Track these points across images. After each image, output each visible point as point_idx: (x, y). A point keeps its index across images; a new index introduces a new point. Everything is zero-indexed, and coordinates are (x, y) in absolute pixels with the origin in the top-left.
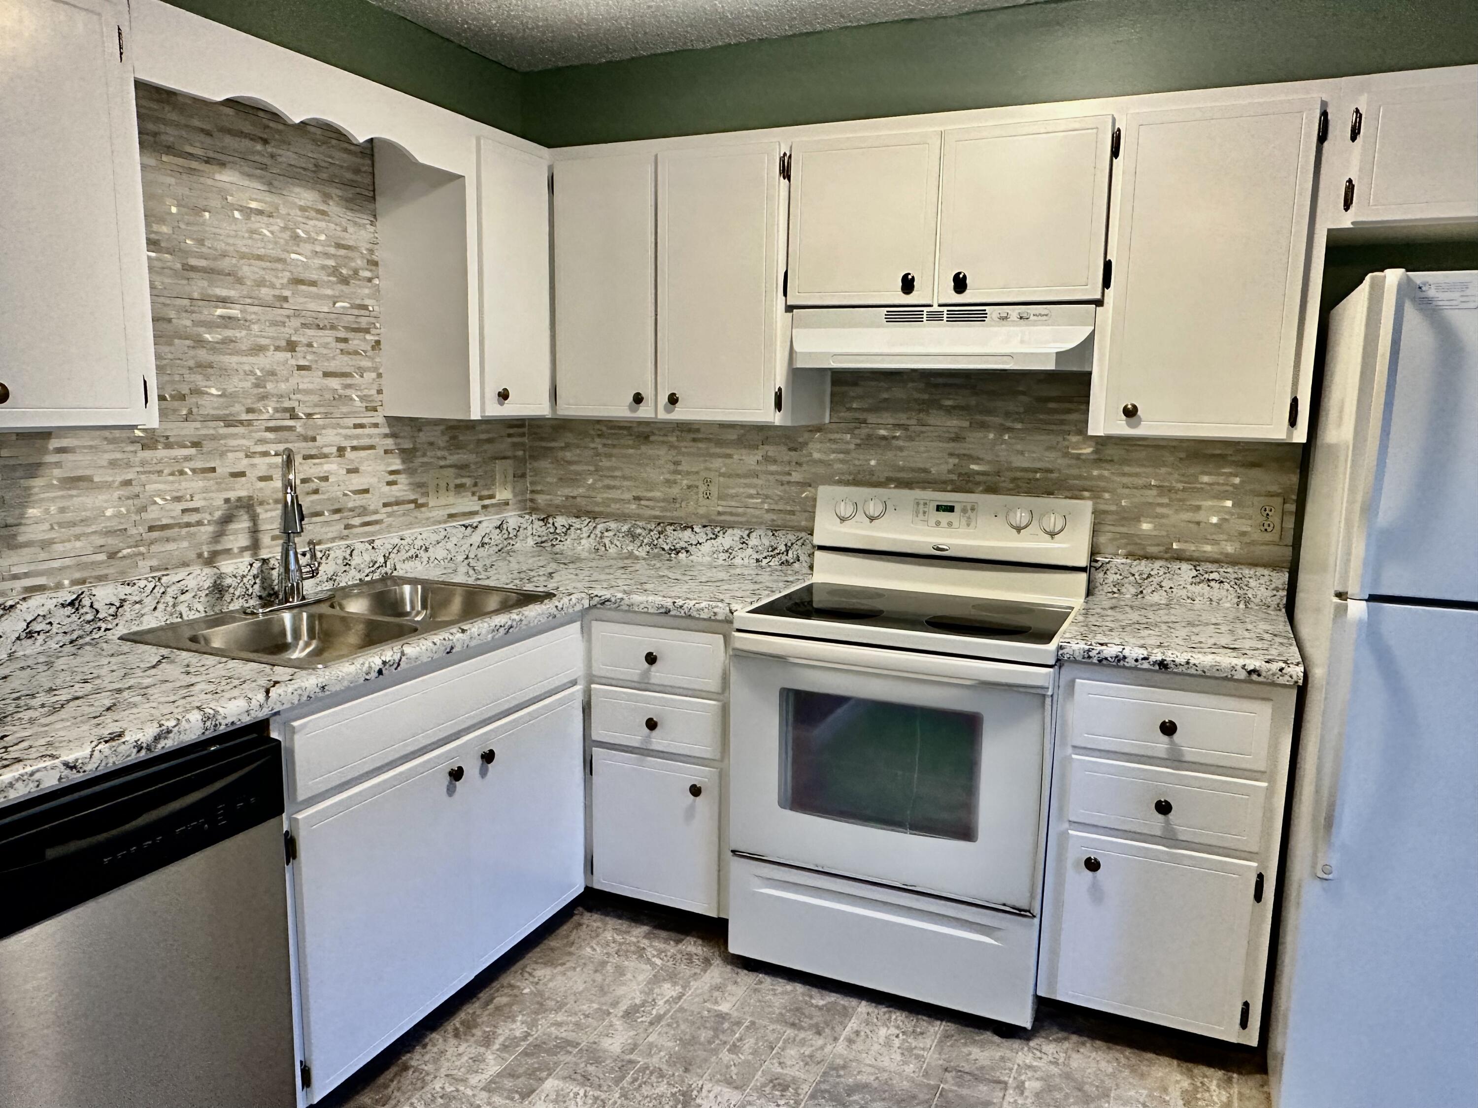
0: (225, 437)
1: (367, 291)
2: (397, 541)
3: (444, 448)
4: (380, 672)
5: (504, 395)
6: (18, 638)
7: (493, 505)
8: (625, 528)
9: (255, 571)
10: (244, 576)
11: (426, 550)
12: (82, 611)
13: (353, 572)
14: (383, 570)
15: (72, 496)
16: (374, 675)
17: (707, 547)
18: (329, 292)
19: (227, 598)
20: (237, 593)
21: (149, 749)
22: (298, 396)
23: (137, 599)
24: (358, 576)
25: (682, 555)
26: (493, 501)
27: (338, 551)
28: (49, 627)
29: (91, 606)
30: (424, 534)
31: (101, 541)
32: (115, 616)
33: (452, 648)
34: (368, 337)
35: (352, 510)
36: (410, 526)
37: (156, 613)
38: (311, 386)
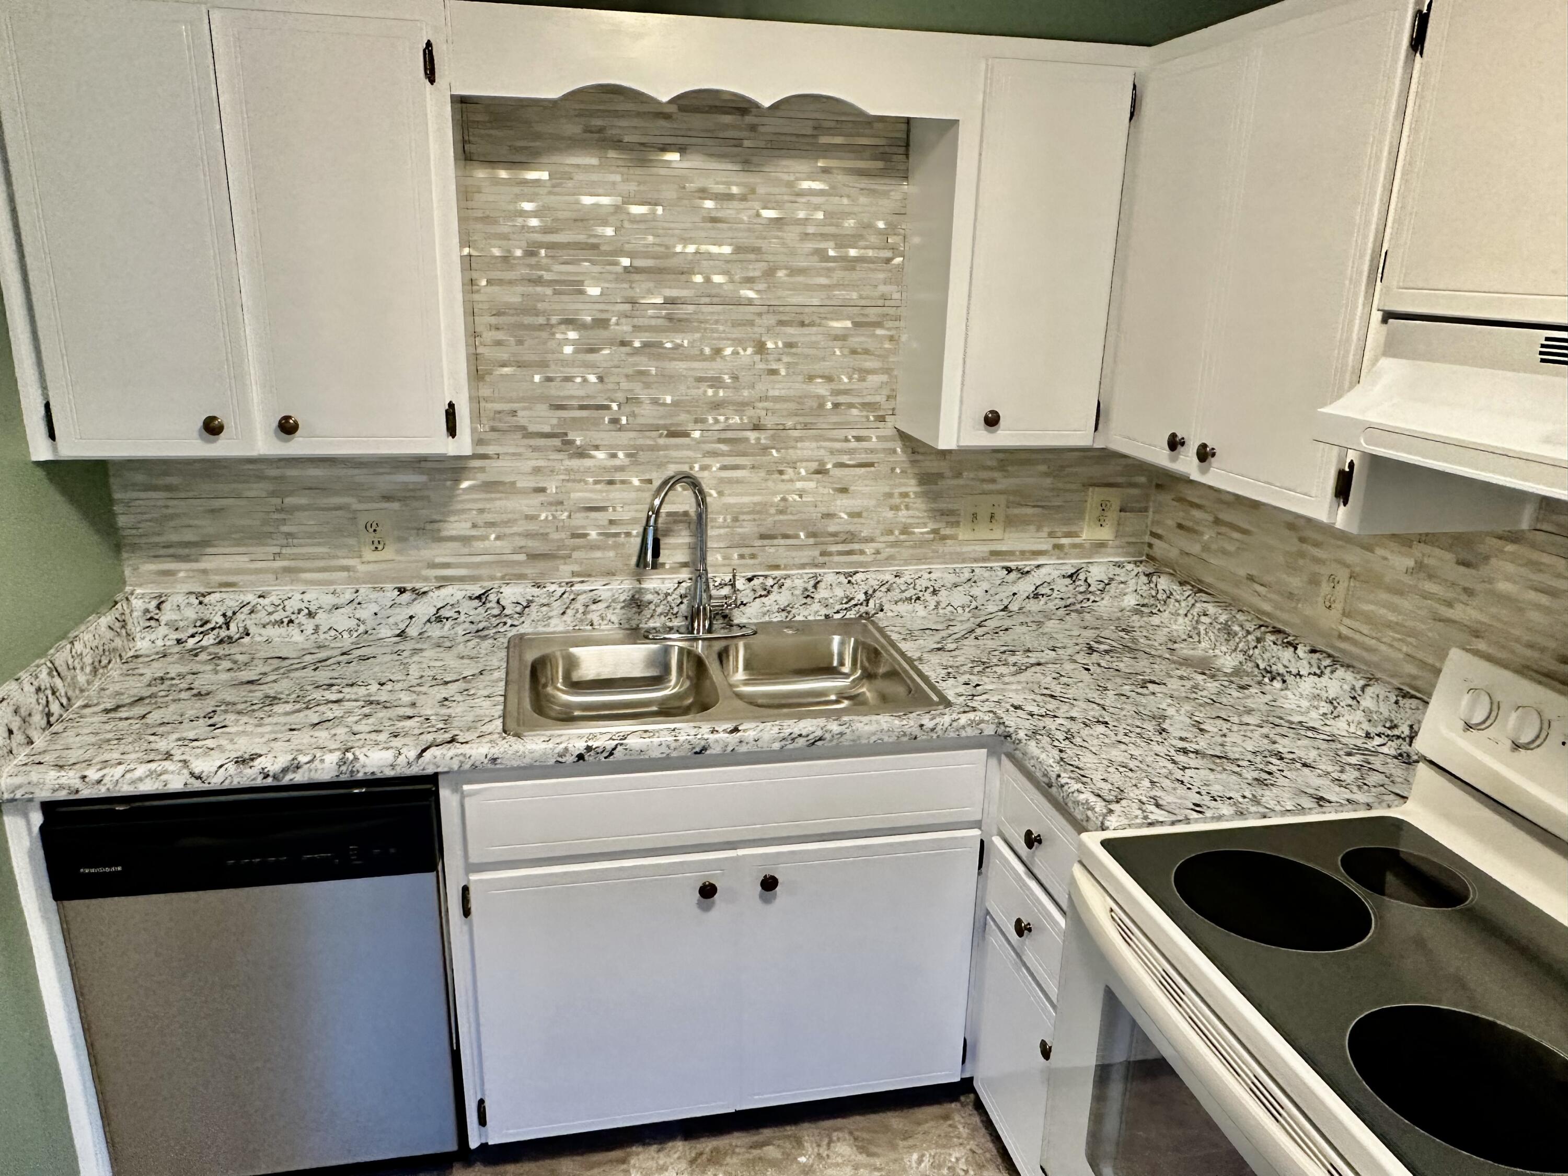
0: (666, 448)
1: (881, 276)
2: (888, 577)
3: (991, 469)
4: (580, 757)
5: (992, 420)
6: (429, 621)
7: (1074, 546)
8: (1222, 619)
9: (682, 591)
10: (667, 595)
11: (935, 592)
12: (488, 605)
13: (816, 606)
14: (863, 609)
15: (492, 499)
16: (569, 759)
17: (1307, 685)
18: (823, 281)
19: (647, 613)
20: (659, 610)
21: (275, 777)
22: (766, 404)
23: (545, 601)
24: (824, 611)
25: (1277, 684)
26: (1077, 540)
27: (799, 580)
28: (456, 615)
29: (498, 602)
30: (941, 572)
31: (522, 543)
32: (521, 614)
33: (704, 749)
34: (879, 332)
35: (834, 535)
36: (920, 560)
37: (565, 617)
38: (783, 392)
